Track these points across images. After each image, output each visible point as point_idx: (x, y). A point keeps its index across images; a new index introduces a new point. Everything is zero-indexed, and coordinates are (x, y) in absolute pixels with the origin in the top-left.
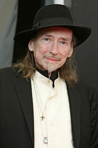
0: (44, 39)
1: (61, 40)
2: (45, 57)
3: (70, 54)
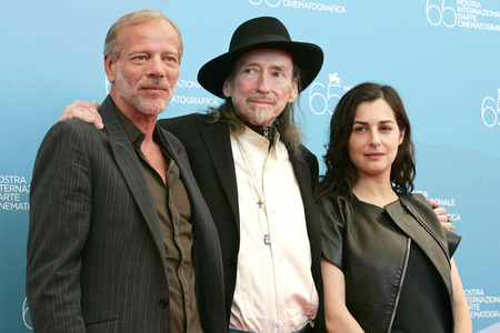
1: (273, 71)
2: (249, 100)
3: (291, 97)
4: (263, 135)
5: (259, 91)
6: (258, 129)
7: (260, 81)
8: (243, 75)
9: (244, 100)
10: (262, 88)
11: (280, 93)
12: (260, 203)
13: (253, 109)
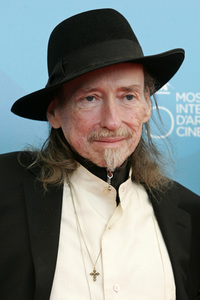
0: (81, 100)
1: (122, 93)
2: (92, 140)
3: (146, 116)
4: (106, 180)
5: (105, 128)
6: (100, 172)
7: (106, 111)
8: (79, 105)
9: (85, 139)
10: (111, 123)
11: (135, 122)
12: (95, 274)
13: (101, 152)
